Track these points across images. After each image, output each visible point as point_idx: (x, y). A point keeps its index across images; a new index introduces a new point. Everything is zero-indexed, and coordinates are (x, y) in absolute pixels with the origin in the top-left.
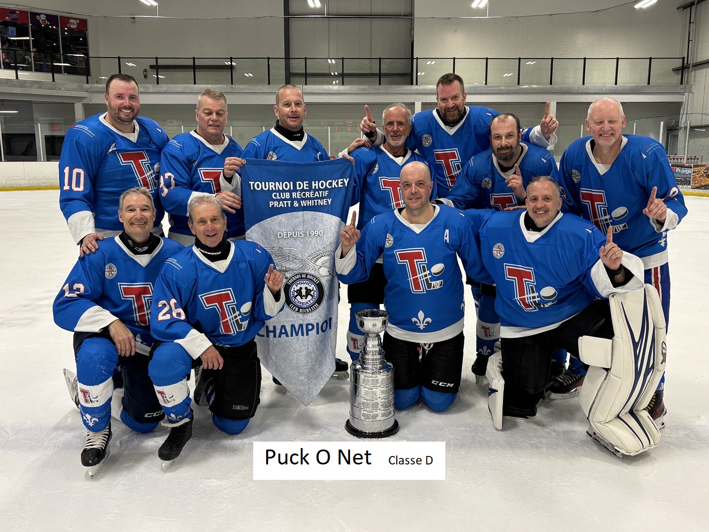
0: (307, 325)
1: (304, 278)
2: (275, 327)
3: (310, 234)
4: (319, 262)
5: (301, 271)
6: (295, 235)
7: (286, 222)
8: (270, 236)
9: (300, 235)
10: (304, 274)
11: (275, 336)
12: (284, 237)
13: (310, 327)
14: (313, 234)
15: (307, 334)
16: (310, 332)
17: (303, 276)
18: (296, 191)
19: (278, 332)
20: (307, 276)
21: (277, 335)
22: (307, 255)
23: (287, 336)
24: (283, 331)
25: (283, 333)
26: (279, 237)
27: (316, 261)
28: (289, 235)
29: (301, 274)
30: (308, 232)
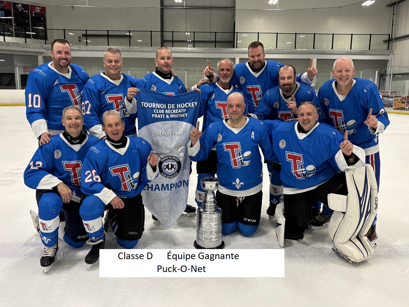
0: (171, 185)
1: (170, 159)
2: (152, 185)
3: (175, 134)
4: (179, 150)
5: (169, 155)
6: (166, 134)
7: (161, 127)
8: (152, 134)
9: (169, 134)
10: (171, 156)
11: (152, 190)
12: (160, 135)
13: (172, 186)
14: (177, 133)
15: (171, 190)
16: (172, 189)
17: (170, 157)
18: (168, 109)
19: (154, 188)
20: (172, 158)
21: (154, 190)
22: (173, 146)
23: (159, 190)
24: (157, 187)
25: (157, 189)
26: (157, 135)
27: (178, 149)
28: (163, 134)
29: (169, 157)
30: (174, 132)
